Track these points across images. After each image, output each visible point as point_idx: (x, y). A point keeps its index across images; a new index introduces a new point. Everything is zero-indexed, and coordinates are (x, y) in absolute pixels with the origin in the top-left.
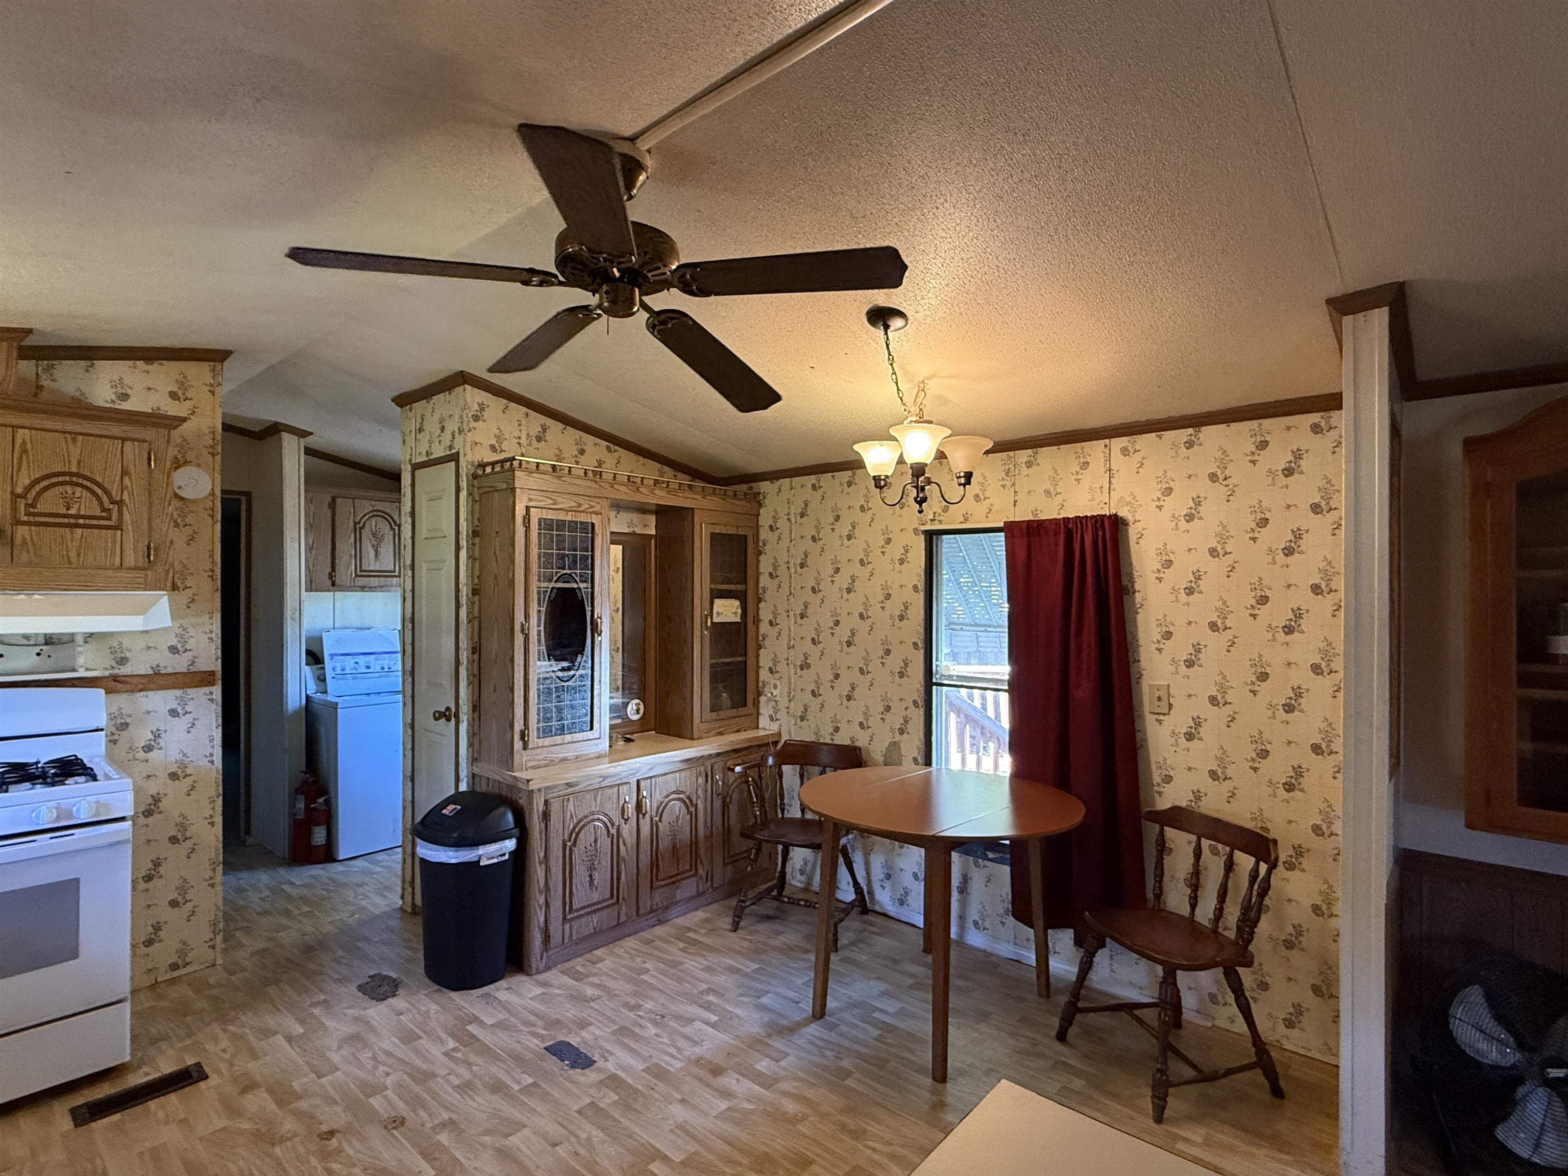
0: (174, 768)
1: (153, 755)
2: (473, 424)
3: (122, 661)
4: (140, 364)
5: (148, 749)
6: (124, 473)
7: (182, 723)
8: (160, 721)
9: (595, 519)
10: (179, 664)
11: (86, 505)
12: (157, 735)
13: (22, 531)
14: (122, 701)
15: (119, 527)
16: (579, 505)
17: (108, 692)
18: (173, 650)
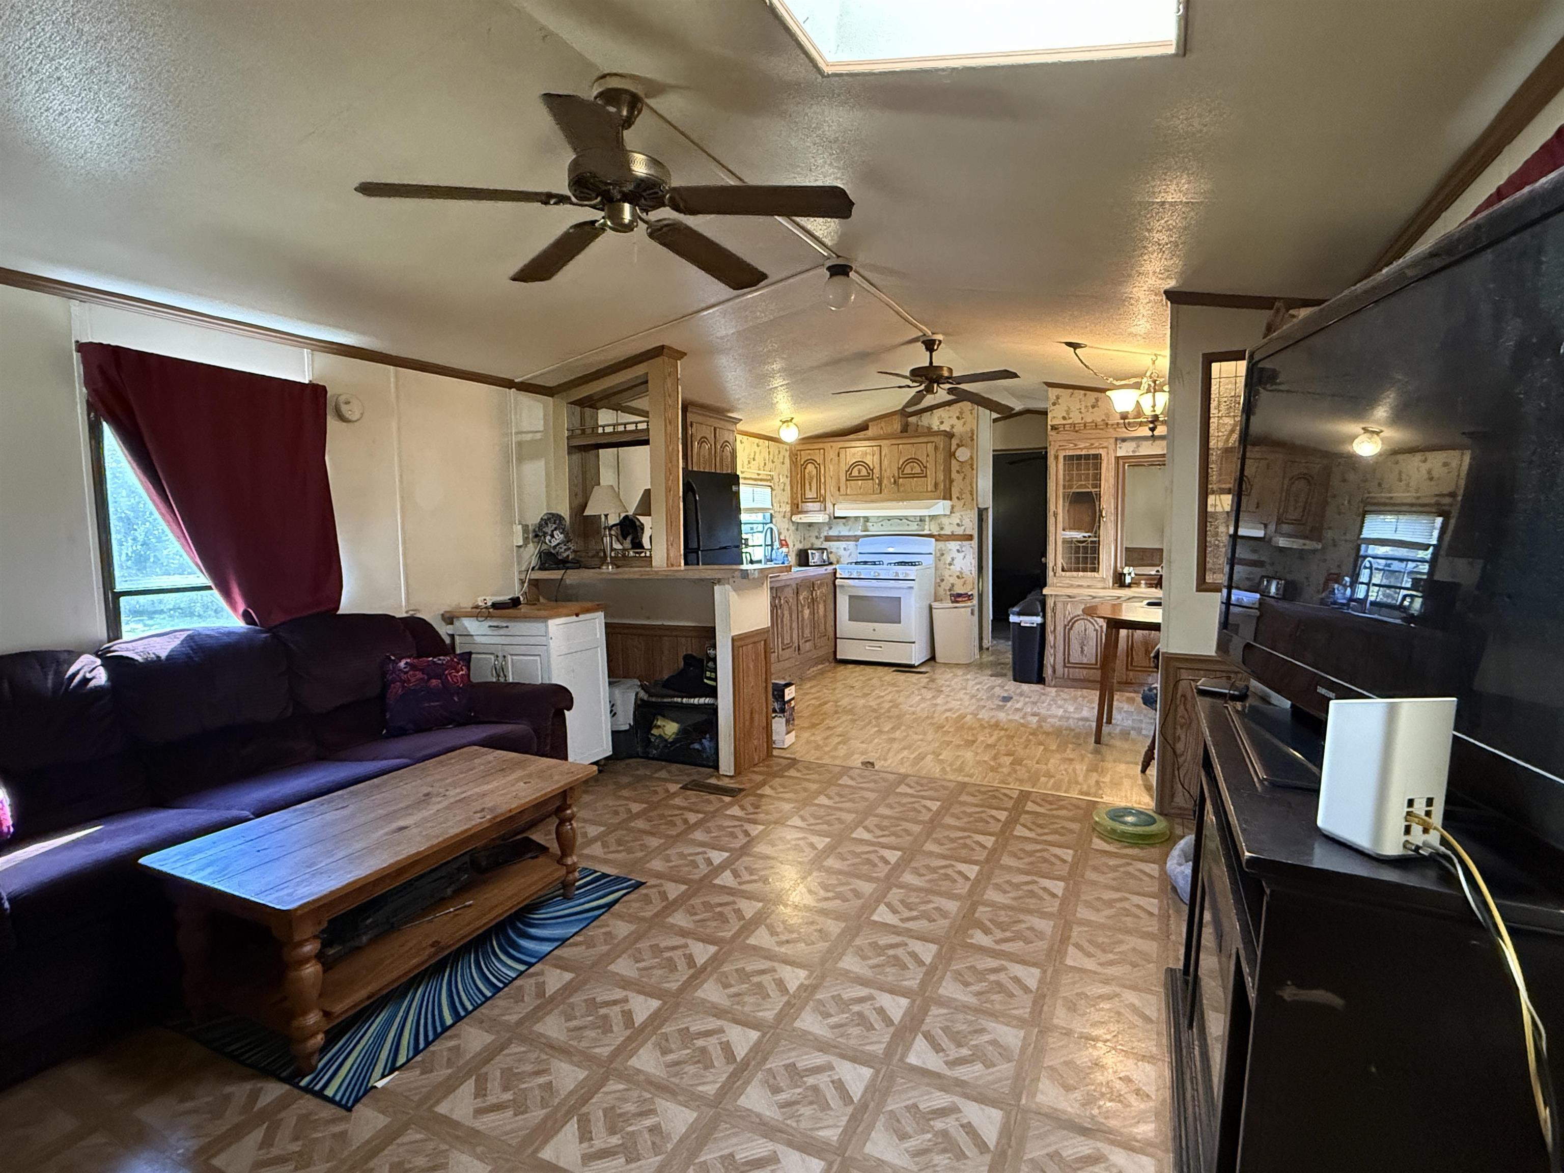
0: (958, 574)
1: (952, 567)
2: (1052, 408)
3: (942, 529)
4: (947, 408)
5: (950, 564)
6: (928, 455)
7: (961, 555)
8: (955, 554)
9: (1101, 451)
10: (959, 531)
11: (917, 470)
12: (953, 559)
13: (901, 480)
14: (941, 544)
15: (926, 477)
16: (1092, 444)
17: (936, 540)
18: (958, 525)
